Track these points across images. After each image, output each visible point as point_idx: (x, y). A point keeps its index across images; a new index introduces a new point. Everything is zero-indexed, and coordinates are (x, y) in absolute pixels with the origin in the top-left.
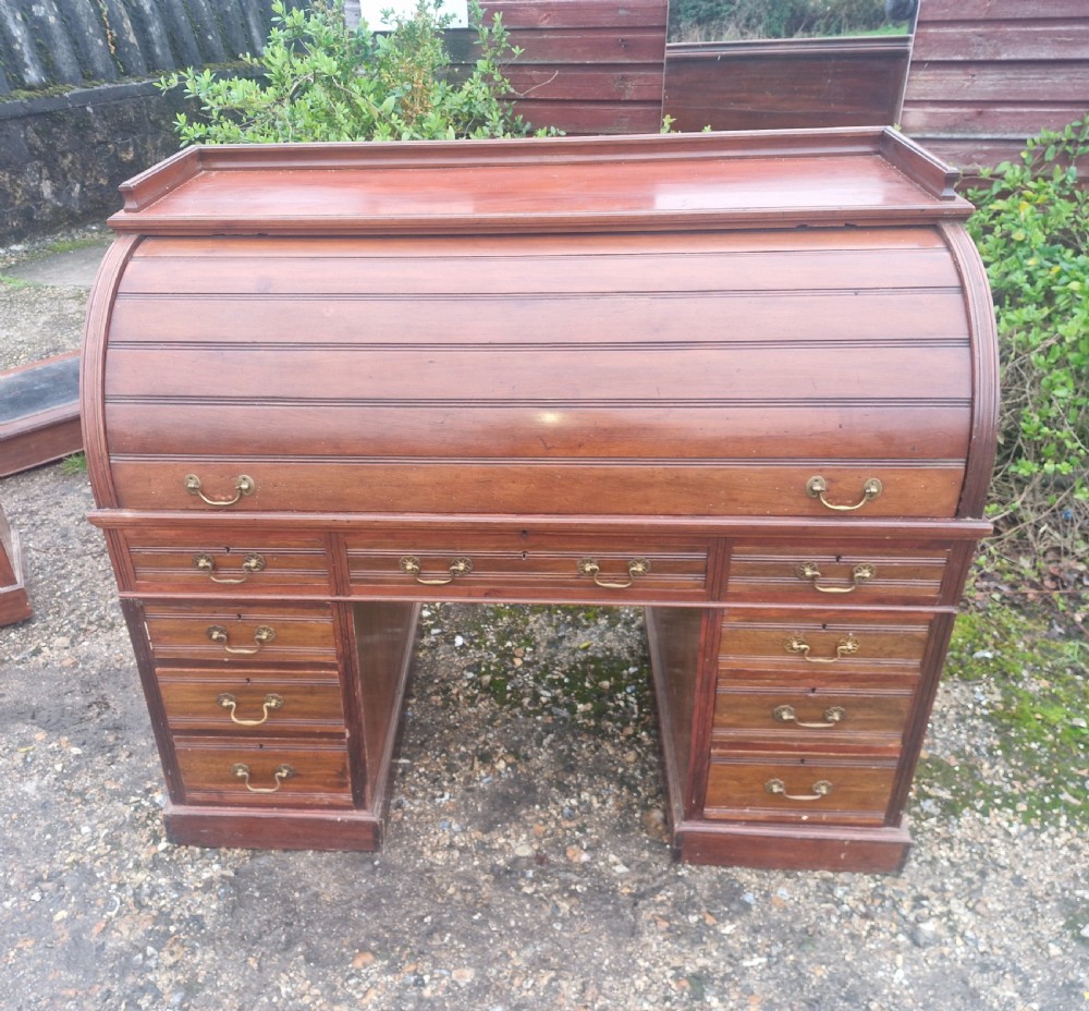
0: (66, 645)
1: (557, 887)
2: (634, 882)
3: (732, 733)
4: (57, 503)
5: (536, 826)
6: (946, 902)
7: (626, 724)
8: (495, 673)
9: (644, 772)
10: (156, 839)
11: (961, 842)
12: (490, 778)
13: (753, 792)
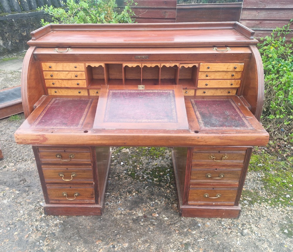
0: (13, 165)
1: (150, 223)
2: (170, 222)
3: (195, 181)
4: (8, 128)
5: (144, 208)
6: (250, 225)
7: (167, 183)
8: (132, 171)
9: (172, 195)
10: (41, 214)
11: (254, 211)
12: (131, 197)
13: (200, 197)
